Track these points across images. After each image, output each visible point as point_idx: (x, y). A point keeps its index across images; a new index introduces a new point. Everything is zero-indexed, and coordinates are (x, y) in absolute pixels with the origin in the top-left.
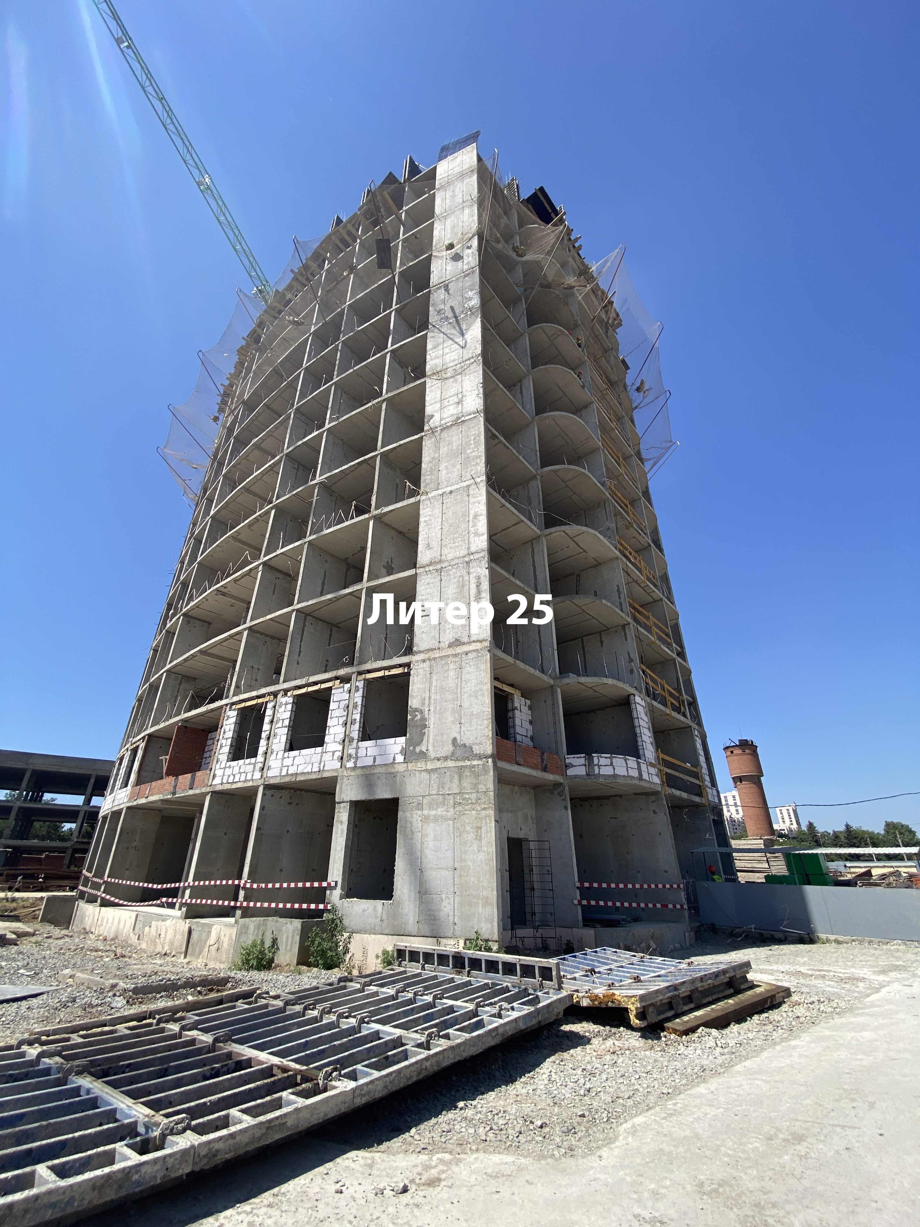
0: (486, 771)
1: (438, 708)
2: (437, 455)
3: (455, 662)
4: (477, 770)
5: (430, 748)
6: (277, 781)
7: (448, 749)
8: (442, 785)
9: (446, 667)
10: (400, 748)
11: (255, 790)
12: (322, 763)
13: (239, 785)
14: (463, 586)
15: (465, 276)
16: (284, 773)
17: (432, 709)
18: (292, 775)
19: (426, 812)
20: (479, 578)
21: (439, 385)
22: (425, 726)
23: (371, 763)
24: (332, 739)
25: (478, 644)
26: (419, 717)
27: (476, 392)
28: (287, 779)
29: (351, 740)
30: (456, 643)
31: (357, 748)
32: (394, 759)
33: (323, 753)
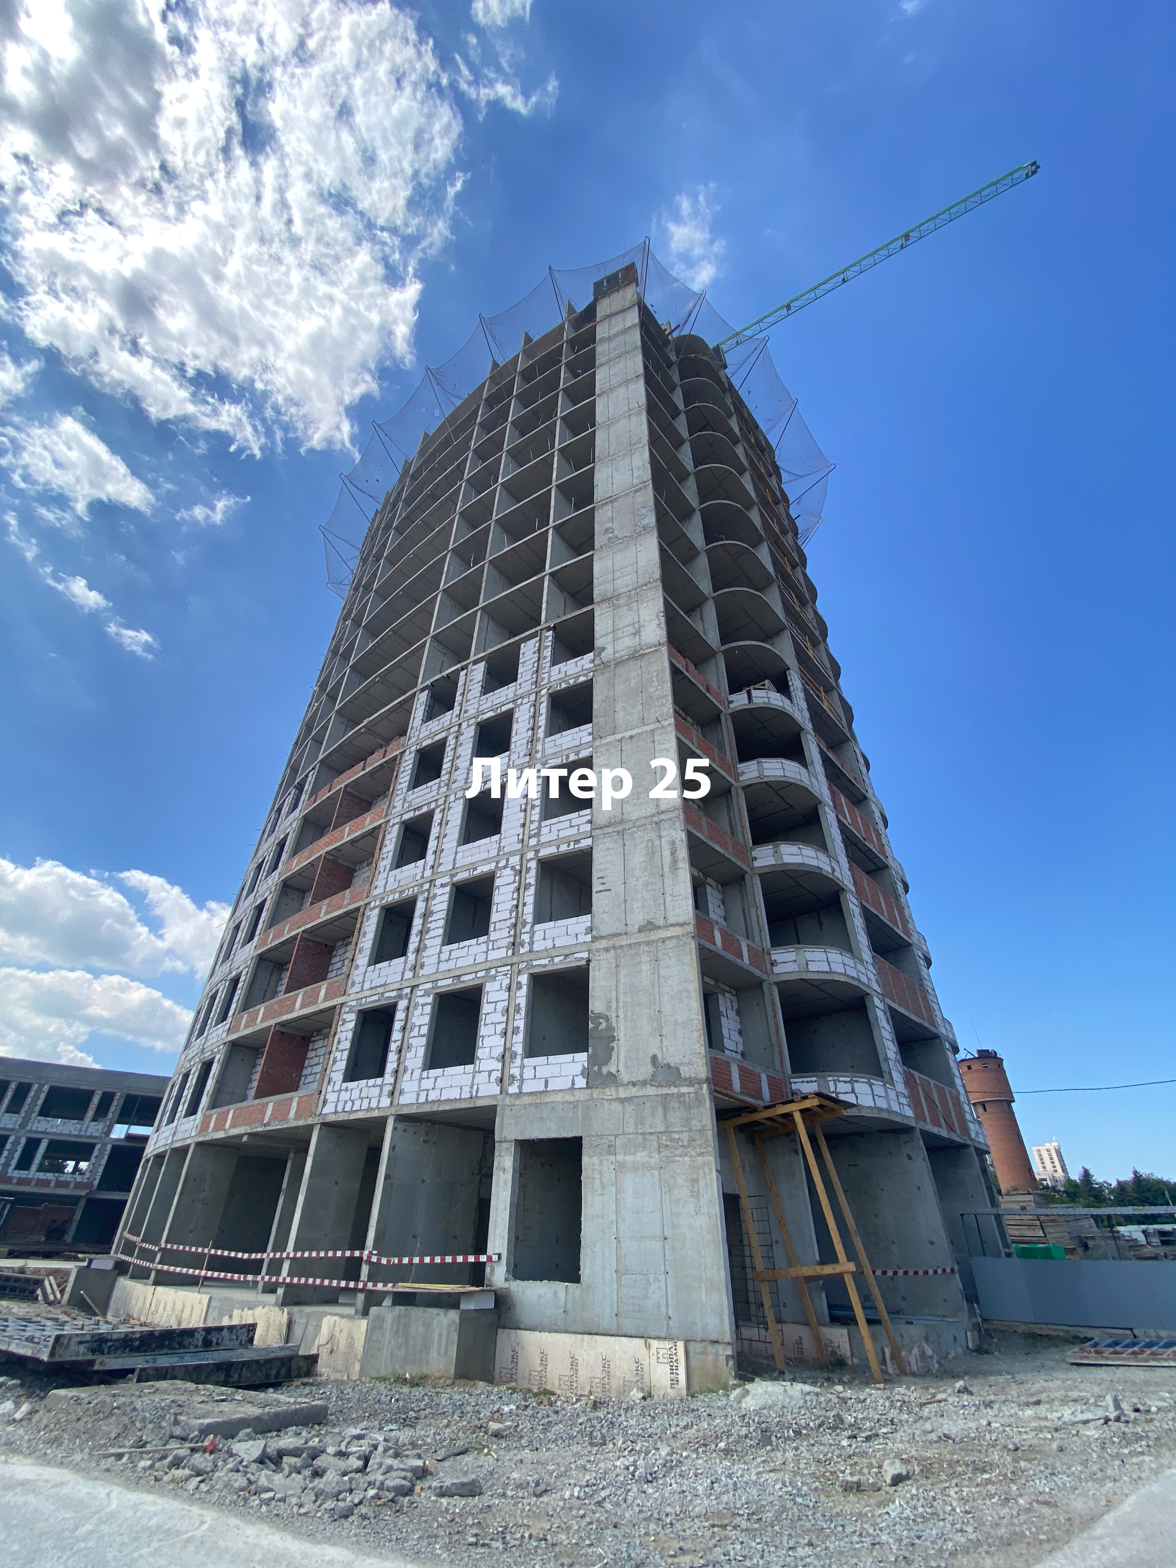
0: (700, 1102)
1: (629, 1014)
2: (611, 694)
3: (650, 952)
4: (687, 1099)
5: (621, 1068)
6: (413, 1110)
7: (646, 1070)
8: (640, 1121)
9: (637, 960)
10: (581, 1068)
11: (380, 1123)
12: (475, 1087)
13: (360, 1115)
14: (653, 853)
15: (636, 491)
16: (422, 1099)
17: (622, 1016)
18: (433, 1102)
19: (620, 1158)
20: (673, 843)
21: (611, 613)
22: (613, 1039)
23: (542, 1088)
24: (487, 1053)
25: (678, 928)
26: (604, 1025)
27: (657, 622)
28: (427, 1109)
29: (514, 1055)
30: (650, 927)
31: (522, 1067)
32: (573, 1083)
33: (475, 1072)
